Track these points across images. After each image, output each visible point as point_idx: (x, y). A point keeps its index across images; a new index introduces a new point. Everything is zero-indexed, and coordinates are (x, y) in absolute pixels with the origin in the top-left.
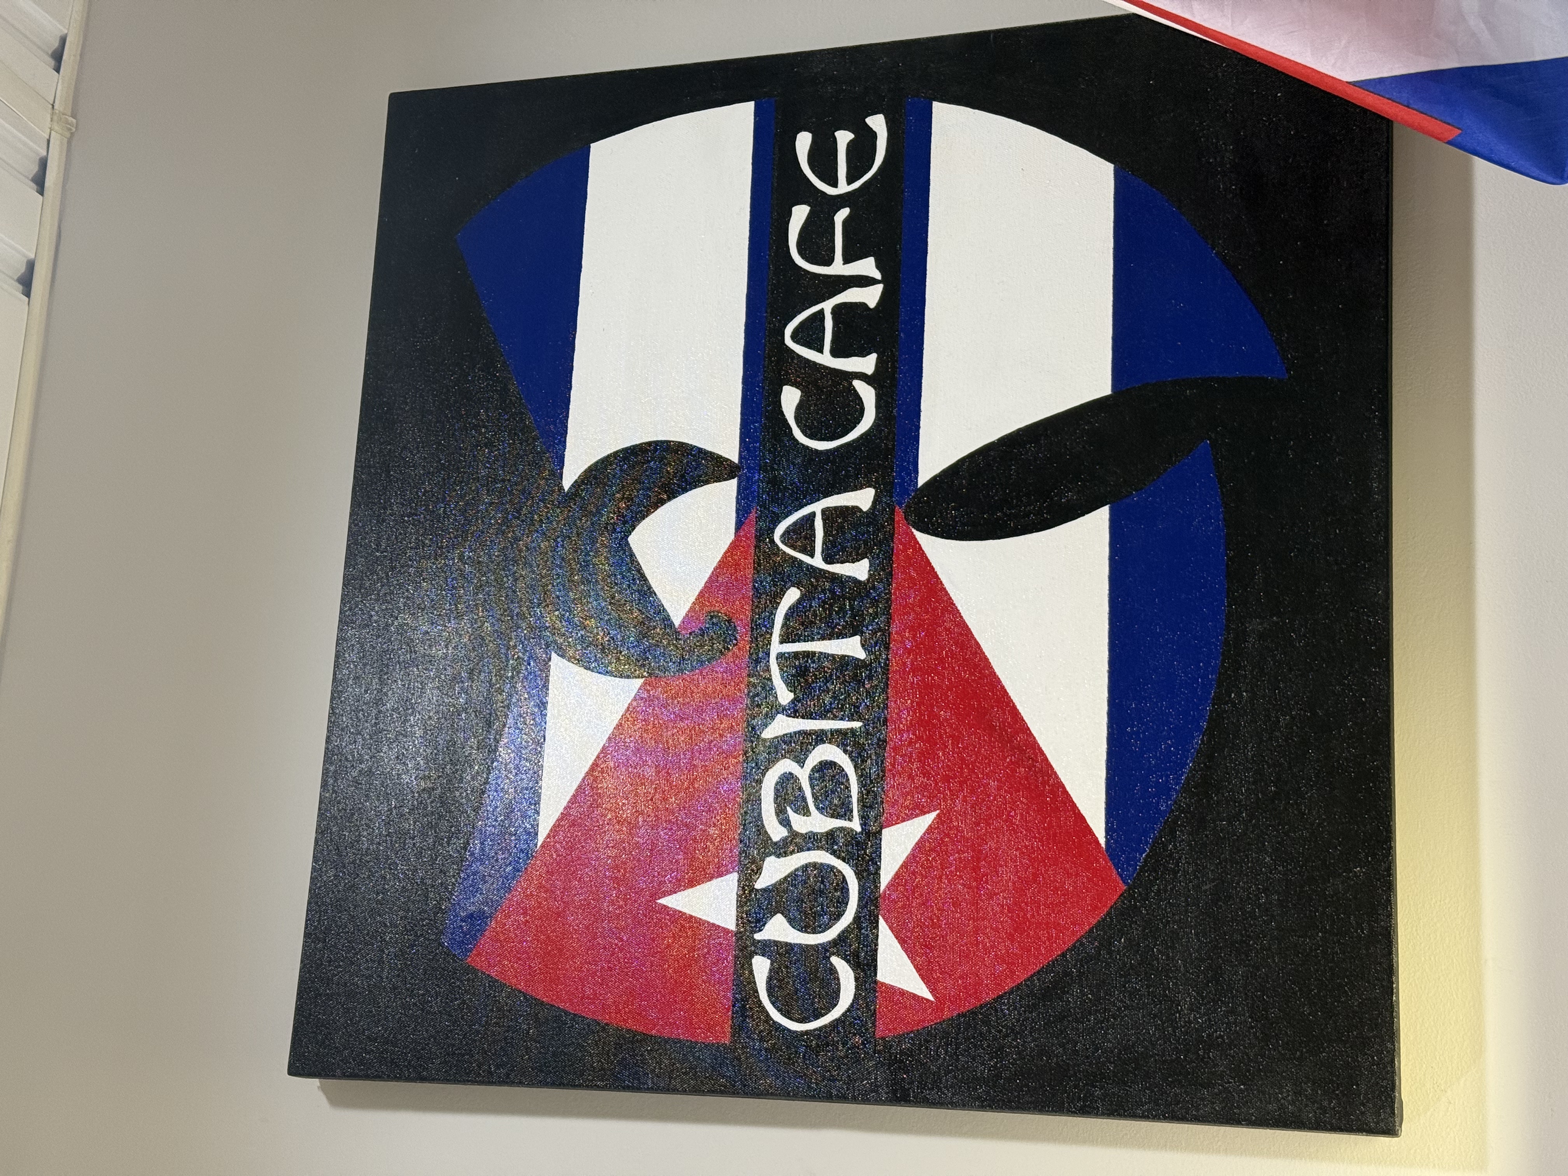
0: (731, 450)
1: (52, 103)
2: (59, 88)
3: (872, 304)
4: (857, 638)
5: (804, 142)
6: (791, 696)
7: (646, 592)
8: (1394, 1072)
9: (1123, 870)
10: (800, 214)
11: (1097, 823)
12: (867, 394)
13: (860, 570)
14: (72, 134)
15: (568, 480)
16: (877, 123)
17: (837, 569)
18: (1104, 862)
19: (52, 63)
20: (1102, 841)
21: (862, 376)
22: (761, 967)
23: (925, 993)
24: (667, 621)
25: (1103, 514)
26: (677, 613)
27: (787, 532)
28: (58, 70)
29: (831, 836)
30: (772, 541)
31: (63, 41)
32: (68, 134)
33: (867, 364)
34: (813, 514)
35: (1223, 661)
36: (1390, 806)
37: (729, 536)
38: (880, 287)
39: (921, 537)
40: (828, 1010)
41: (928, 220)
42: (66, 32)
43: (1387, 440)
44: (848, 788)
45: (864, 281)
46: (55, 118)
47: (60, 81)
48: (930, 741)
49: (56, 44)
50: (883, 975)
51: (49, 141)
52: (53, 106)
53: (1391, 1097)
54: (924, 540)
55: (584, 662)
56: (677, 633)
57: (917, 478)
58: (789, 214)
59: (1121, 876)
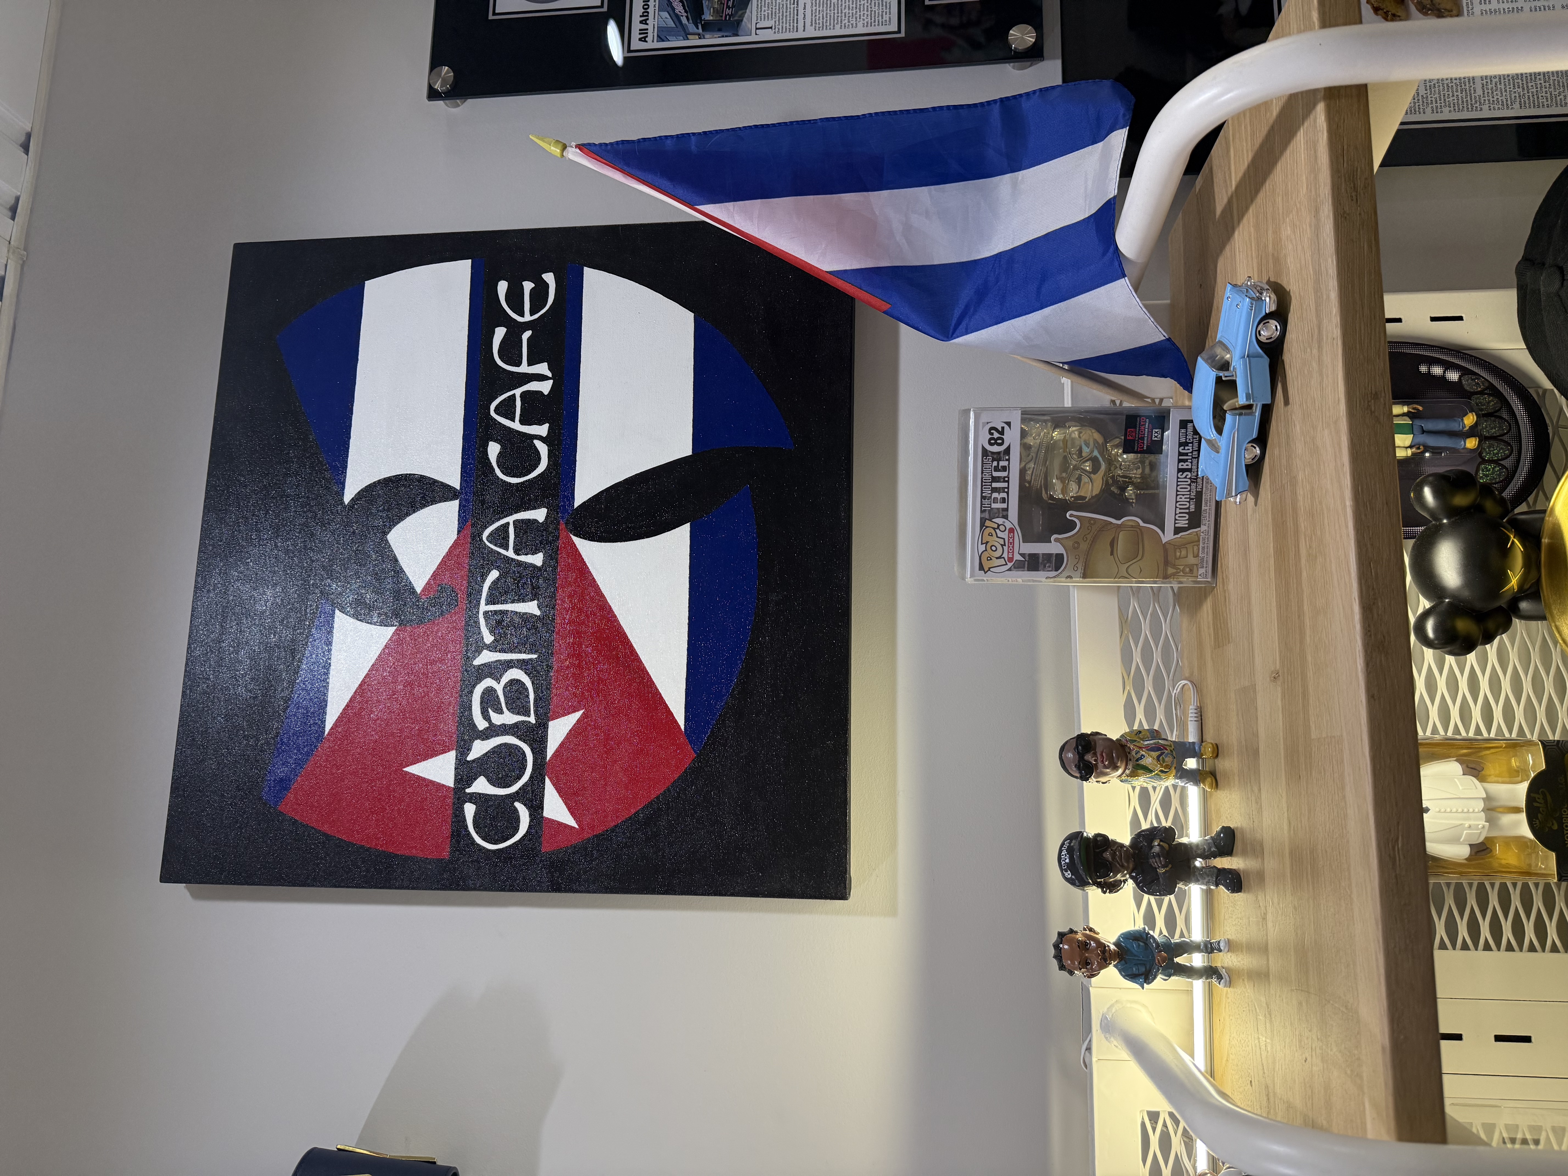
0: (455, 481)
1: (9, 240)
2: (14, 230)
3: (546, 392)
4: (536, 602)
5: (502, 287)
6: (493, 638)
7: (398, 572)
8: (846, 863)
9: (694, 745)
10: (500, 333)
11: (680, 717)
12: (543, 449)
13: (537, 559)
14: (24, 262)
15: (347, 498)
16: (549, 278)
17: (522, 558)
18: (683, 739)
19: (10, 214)
20: (683, 727)
21: (540, 438)
22: (470, 810)
23: (572, 822)
24: (412, 591)
25: (686, 529)
26: (419, 586)
27: (491, 534)
28: (13, 218)
29: (516, 725)
30: (481, 540)
31: (17, 199)
32: (21, 262)
33: (543, 430)
34: (508, 523)
35: (755, 618)
36: (848, 704)
37: (454, 536)
38: (551, 382)
39: (576, 540)
40: (513, 836)
41: (581, 341)
42: (19, 194)
43: (850, 488)
44: (527, 696)
45: (541, 378)
46: (11, 251)
47: (15, 226)
48: (579, 666)
49: (13, 202)
50: (548, 813)
51: (6, 265)
52: (10, 243)
53: (844, 878)
54: (579, 542)
55: (357, 616)
56: (418, 598)
57: (573, 503)
58: (494, 333)
59: (693, 748)
